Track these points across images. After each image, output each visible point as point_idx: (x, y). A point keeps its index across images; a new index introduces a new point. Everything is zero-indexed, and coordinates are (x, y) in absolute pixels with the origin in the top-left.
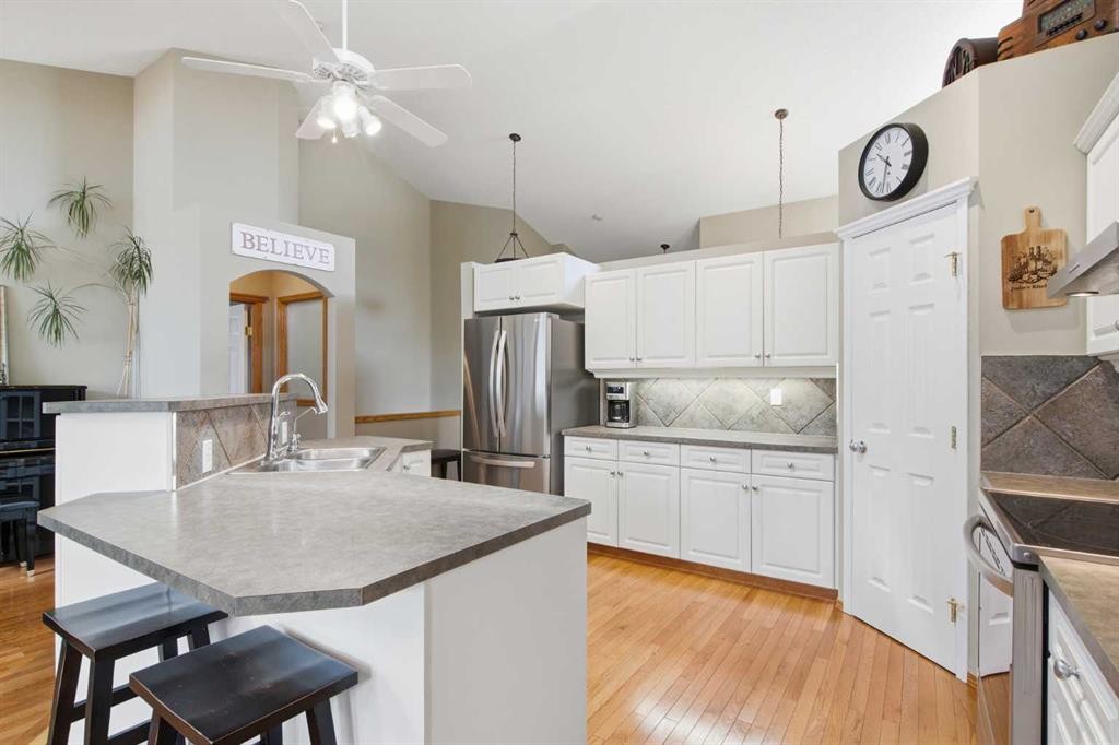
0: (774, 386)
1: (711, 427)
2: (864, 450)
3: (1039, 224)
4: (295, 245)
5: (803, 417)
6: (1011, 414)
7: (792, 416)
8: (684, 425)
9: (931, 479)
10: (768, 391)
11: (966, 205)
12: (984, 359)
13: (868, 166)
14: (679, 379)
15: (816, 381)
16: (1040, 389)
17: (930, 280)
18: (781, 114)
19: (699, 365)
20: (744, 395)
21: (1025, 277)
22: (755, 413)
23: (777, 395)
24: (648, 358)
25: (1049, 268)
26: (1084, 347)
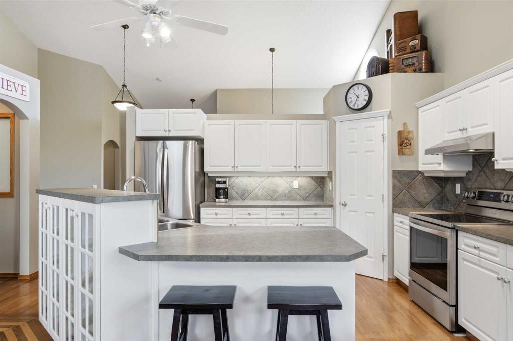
0: (295, 180)
1: (266, 200)
2: (346, 205)
3: (407, 129)
4: (7, 81)
5: (306, 193)
6: (400, 189)
7: (302, 193)
8: (253, 199)
9: (374, 213)
10: (292, 182)
11: (387, 119)
12: (393, 171)
13: (349, 96)
14: (249, 177)
15: (312, 178)
16: (407, 181)
17: (373, 142)
18: (272, 50)
19: (268, 170)
20: (282, 184)
21: (404, 145)
22: (286, 192)
23: (296, 184)
24: (241, 166)
25: (409, 143)
26: (418, 168)
